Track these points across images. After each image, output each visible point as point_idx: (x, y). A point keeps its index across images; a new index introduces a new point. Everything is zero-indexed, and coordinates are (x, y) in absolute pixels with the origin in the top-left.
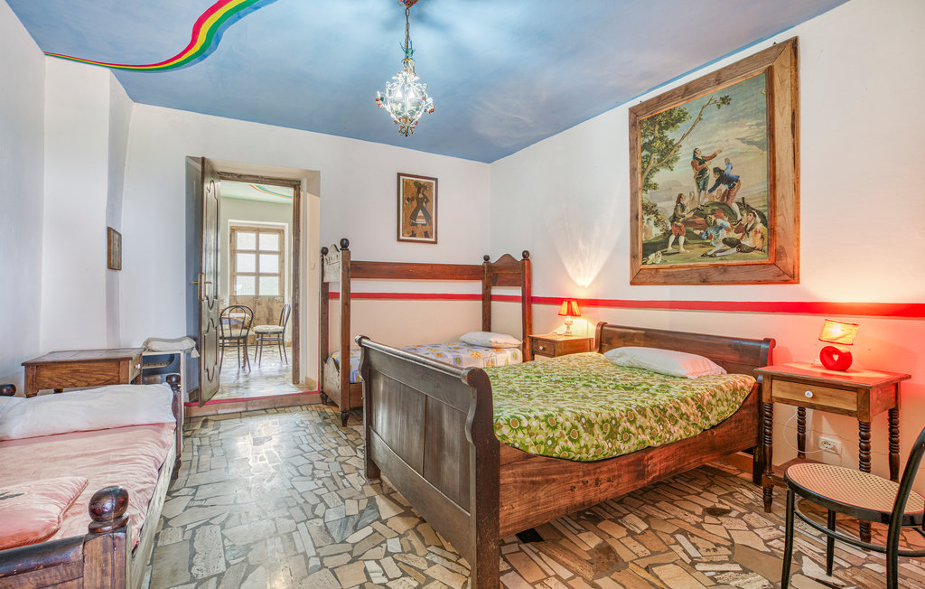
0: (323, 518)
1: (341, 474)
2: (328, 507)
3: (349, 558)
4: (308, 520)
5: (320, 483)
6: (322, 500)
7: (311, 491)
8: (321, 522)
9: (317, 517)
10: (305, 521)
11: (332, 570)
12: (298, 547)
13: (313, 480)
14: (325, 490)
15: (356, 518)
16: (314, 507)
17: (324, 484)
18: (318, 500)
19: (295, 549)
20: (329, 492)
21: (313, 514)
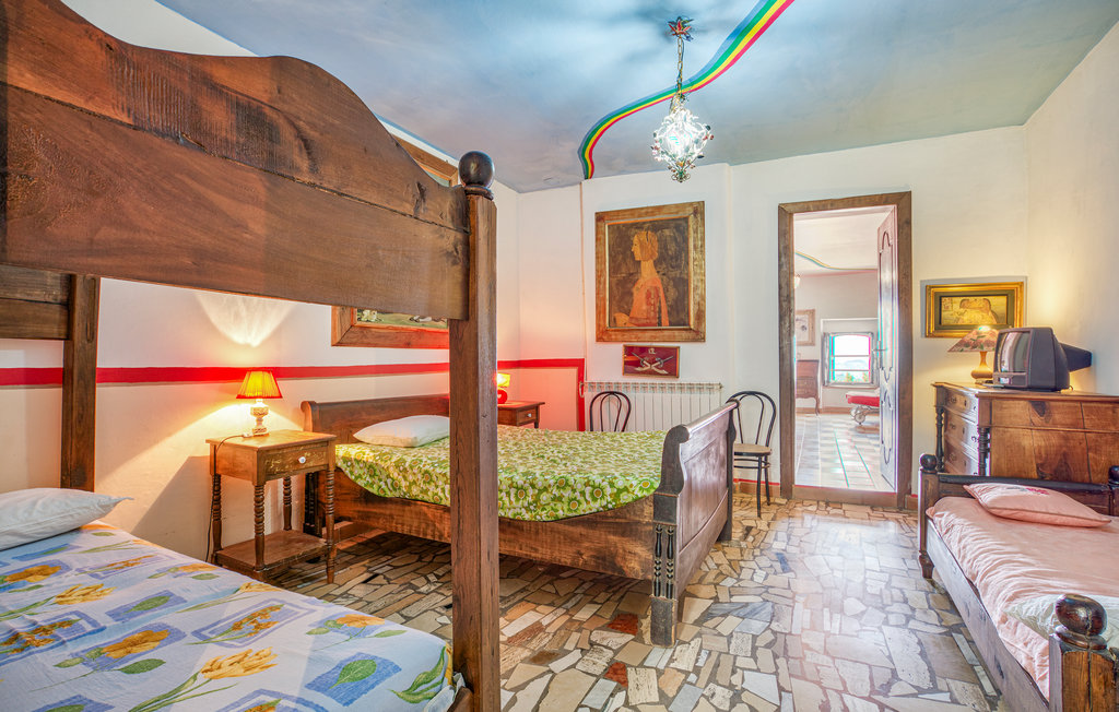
0: (768, 628)
1: (692, 678)
2: (755, 637)
3: (770, 590)
4: (786, 634)
5: (736, 680)
6: (754, 649)
7: (758, 670)
8: (774, 626)
9: (774, 633)
10: (790, 634)
11: (789, 588)
12: (809, 615)
13: (743, 690)
14: (740, 662)
15: (735, 613)
16: (768, 646)
17: (734, 672)
18: (759, 653)
19: (812, 614)
20: (735, 657)
21: (776, 639)
